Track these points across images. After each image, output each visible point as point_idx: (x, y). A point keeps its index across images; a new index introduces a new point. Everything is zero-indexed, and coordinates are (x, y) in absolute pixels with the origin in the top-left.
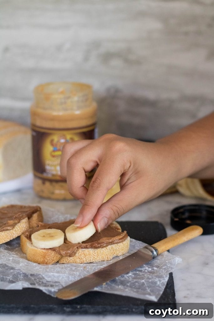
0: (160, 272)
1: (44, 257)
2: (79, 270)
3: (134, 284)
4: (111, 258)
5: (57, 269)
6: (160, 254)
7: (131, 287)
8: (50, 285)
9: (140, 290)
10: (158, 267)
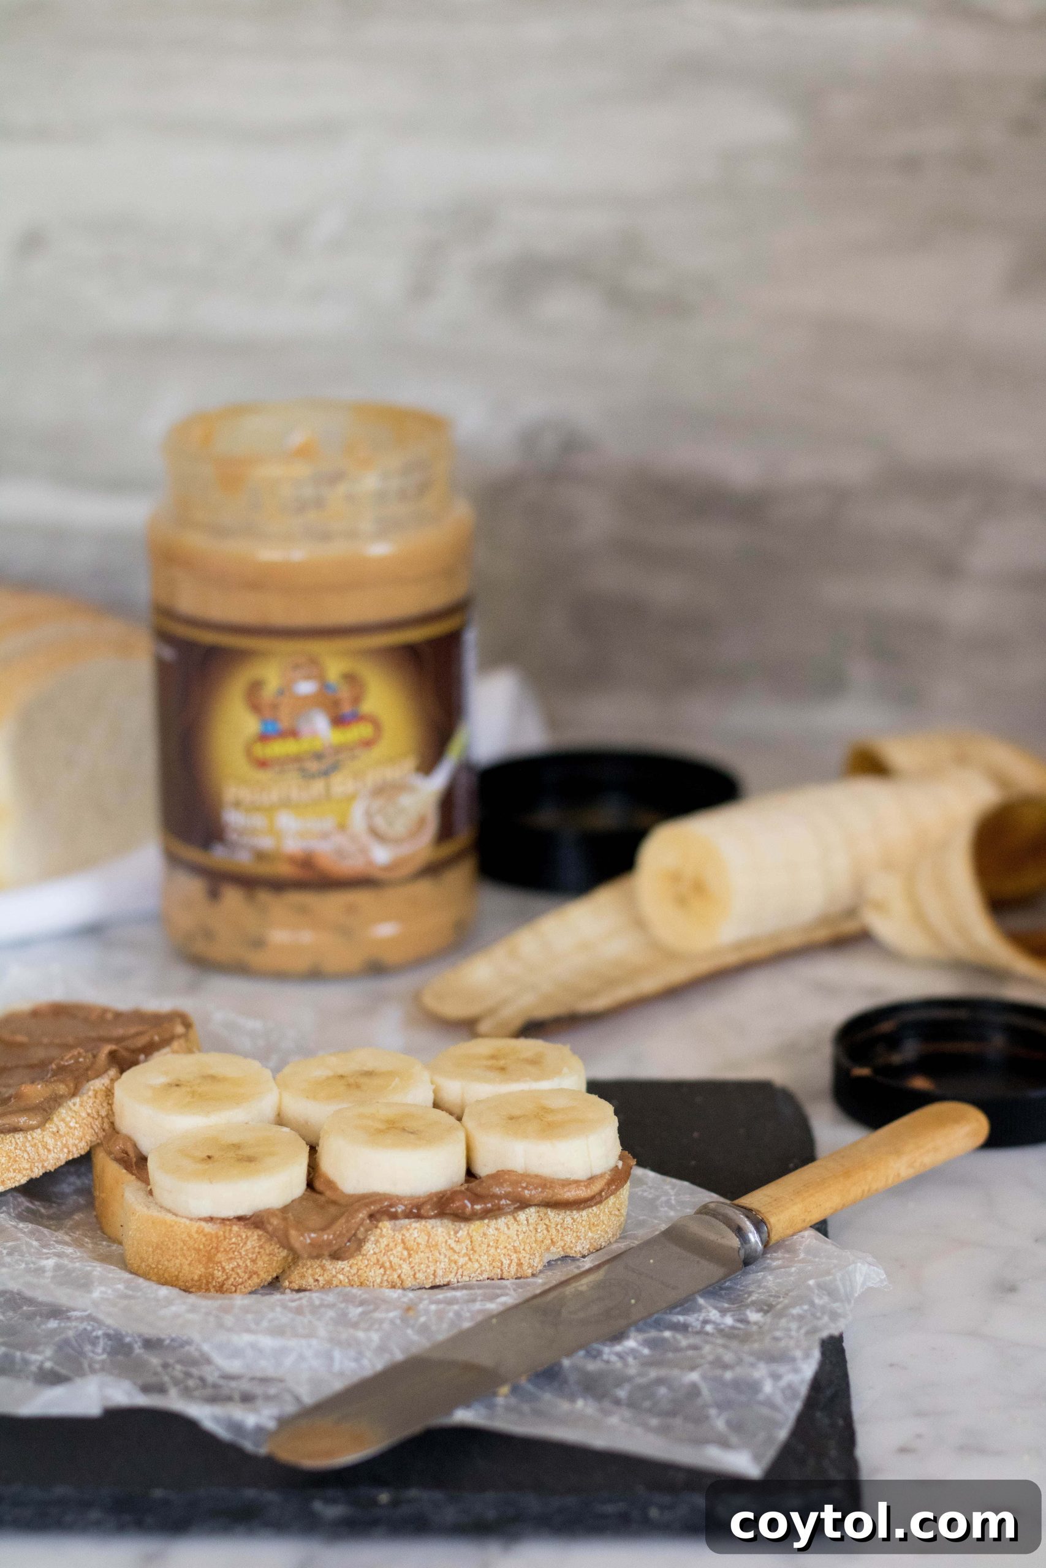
0: (778, 1334)
1: (210, 1259)
2: (381, 1321)
3: (647, 1390)
4: (538, 1263)
5: (271, 1315)
6: (780, 1245)
7: (632, 1404)
8: (237, 1396)
9: (678, 1421)
10: (766, 1308)
